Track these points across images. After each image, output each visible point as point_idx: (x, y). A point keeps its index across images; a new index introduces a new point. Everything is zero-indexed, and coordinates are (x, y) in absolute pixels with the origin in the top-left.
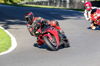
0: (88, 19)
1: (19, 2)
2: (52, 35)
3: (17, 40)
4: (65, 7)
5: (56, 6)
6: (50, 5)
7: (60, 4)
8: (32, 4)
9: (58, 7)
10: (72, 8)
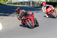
0: (44, 11)
1: (3, 3)
2: (30, 20)
3: (2, 25)
4: (30, 6)
5: (24, 5)
6: (21, 5)
7: (27, 4)
8: (11, 4)
9: (25, 6)
10: (34, 6)
